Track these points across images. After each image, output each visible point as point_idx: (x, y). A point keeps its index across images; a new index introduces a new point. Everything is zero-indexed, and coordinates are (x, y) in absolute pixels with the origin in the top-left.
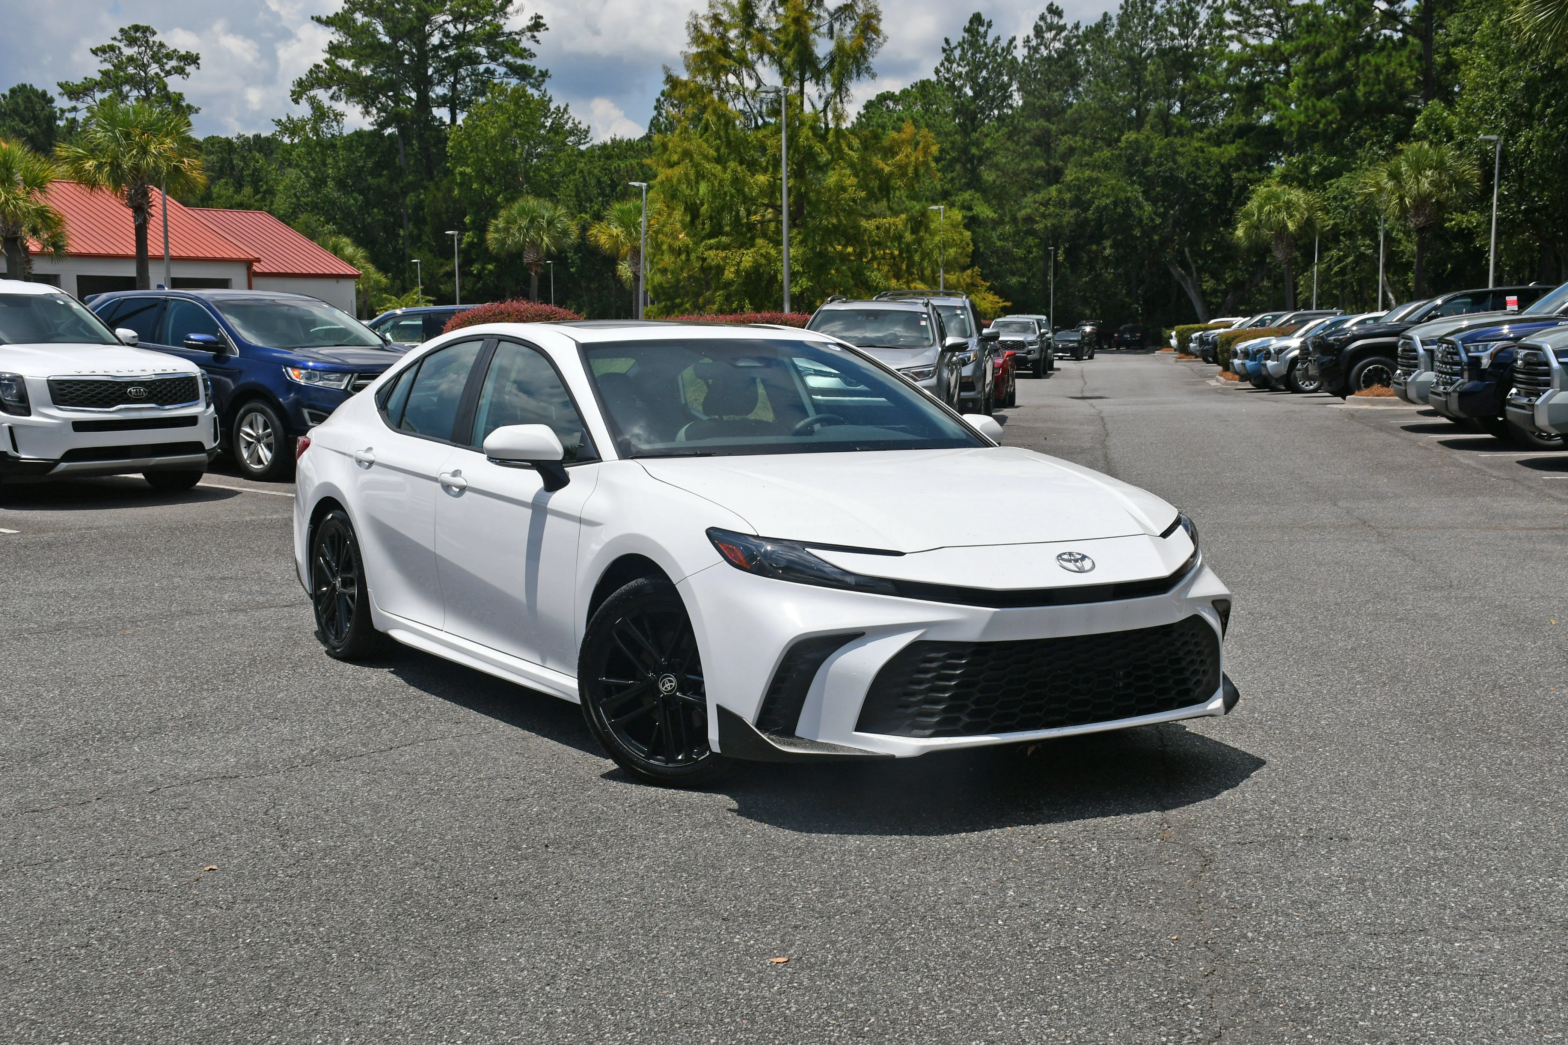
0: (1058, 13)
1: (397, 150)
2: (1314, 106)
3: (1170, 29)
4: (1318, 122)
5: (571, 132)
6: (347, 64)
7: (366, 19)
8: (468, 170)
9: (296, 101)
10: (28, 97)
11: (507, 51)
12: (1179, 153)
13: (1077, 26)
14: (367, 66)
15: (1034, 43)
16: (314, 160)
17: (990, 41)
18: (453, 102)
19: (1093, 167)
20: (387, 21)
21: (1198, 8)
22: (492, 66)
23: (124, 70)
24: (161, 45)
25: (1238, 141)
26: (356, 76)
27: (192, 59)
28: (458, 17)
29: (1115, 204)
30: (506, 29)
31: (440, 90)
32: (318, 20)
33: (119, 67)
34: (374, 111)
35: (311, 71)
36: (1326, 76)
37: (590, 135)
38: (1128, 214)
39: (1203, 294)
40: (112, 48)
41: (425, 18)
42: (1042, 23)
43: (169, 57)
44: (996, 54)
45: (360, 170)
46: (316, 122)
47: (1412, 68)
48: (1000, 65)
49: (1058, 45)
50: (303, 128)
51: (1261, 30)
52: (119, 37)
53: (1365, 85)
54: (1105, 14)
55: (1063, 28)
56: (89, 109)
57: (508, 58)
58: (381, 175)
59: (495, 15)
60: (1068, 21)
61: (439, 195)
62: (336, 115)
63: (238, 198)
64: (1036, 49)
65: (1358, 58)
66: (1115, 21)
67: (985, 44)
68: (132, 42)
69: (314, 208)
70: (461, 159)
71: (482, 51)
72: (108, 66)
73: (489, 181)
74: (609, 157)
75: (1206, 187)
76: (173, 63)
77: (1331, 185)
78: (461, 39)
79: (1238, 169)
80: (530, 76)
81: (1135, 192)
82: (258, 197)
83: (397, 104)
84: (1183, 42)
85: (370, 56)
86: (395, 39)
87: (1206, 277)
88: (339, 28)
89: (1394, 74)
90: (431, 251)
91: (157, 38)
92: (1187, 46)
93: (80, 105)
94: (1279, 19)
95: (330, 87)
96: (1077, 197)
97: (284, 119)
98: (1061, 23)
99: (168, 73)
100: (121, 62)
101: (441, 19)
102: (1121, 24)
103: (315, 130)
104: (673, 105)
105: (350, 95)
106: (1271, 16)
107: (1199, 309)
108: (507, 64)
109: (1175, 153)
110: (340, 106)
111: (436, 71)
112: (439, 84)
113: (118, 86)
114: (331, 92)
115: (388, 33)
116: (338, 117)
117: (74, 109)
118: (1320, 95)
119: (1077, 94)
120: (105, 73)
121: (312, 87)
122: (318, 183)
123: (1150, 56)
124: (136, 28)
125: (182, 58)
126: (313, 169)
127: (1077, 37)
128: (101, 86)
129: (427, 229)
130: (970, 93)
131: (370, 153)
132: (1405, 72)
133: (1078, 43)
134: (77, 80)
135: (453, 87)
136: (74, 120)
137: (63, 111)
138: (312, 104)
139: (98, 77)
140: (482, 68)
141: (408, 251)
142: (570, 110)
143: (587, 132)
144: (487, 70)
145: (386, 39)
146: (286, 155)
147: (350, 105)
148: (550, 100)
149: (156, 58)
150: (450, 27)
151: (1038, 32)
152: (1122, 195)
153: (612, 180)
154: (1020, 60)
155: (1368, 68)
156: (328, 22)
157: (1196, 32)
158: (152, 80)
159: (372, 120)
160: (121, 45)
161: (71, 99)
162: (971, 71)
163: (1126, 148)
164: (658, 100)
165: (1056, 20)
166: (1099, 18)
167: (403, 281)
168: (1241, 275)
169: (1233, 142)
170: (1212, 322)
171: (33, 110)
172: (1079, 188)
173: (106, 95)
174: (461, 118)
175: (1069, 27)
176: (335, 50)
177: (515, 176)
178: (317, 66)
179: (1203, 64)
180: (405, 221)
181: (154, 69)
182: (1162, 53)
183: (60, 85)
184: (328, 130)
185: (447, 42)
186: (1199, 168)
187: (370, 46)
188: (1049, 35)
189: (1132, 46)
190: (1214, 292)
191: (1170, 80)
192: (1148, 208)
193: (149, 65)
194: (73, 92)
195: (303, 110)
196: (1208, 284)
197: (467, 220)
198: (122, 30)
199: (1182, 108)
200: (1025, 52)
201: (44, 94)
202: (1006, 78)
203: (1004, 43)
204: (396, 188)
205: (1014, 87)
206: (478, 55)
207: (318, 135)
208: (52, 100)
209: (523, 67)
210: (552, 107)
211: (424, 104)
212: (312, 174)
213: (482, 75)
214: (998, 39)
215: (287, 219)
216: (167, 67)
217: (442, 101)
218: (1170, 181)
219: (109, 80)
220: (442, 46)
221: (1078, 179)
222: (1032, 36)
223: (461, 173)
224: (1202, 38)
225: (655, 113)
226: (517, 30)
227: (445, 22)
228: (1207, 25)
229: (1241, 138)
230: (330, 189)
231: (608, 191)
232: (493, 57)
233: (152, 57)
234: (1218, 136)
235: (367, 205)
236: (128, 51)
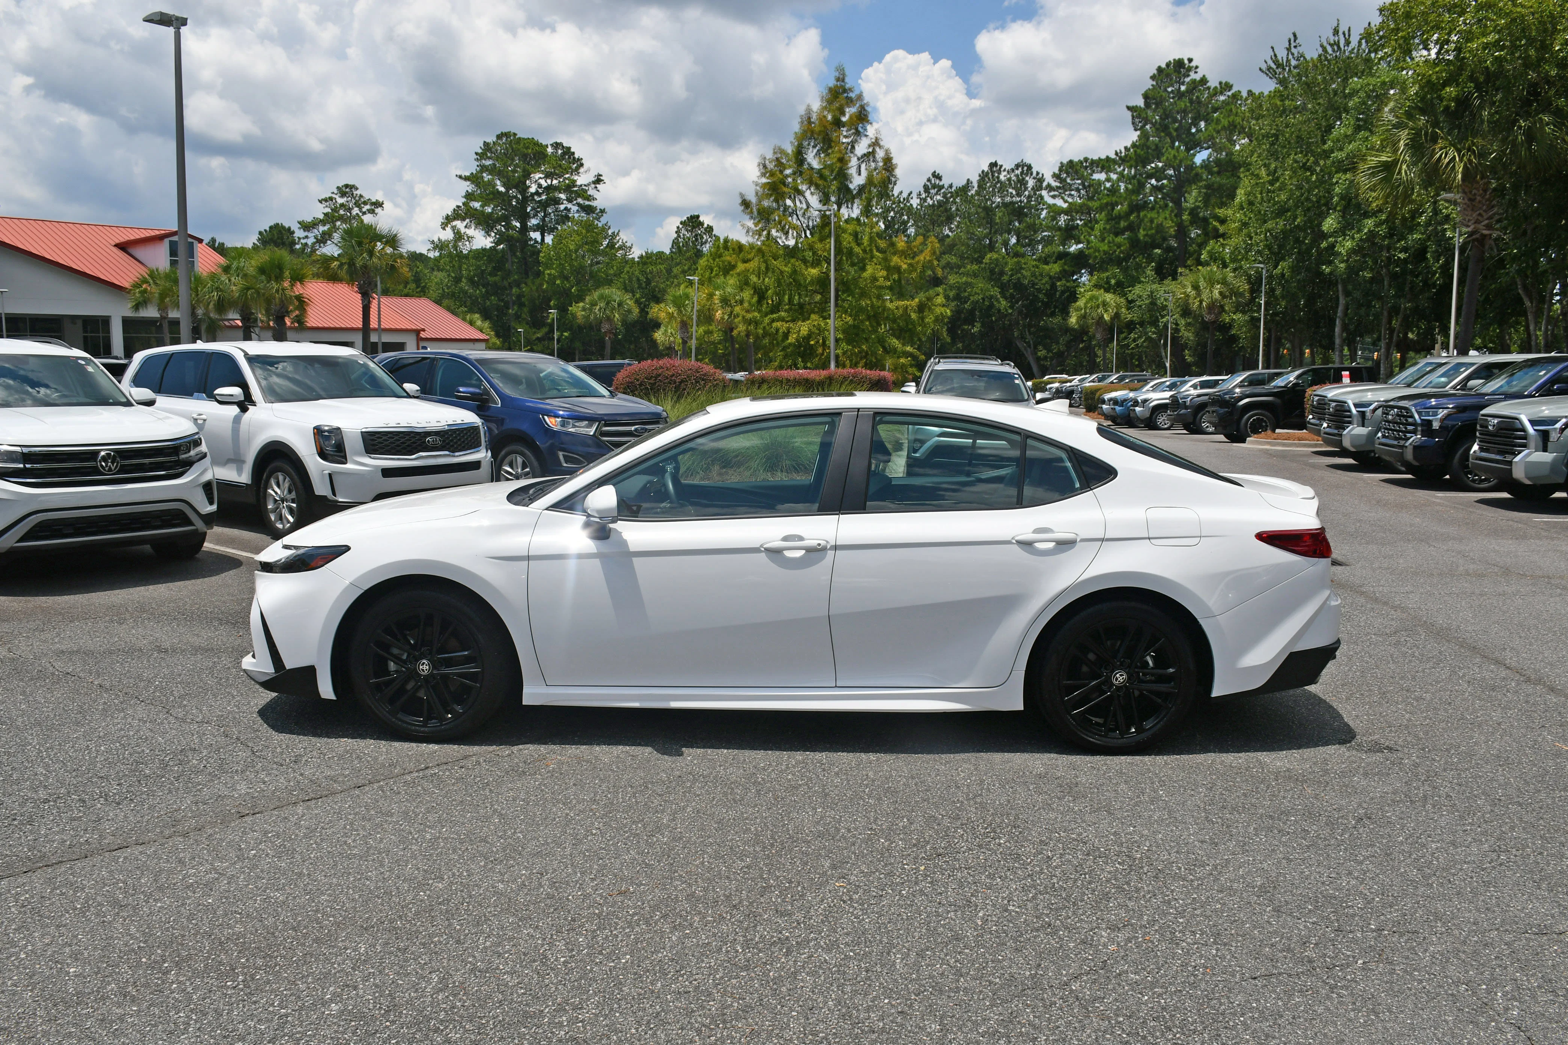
0: (939, 177)
1: (507, 259)
2: (1113, 241)
3: (1010, 190)
4: (1115, 251)
5: (620, 248)
6: (477, 205)
7: (490, 177)
8: (553, 272)
9: (444, 229)
10: (280, 231)
11: (579, 196)
12: (1024, 269)
13: (951, 186)
14: (489, 206)
15: (923, 196)
16: (454, 266)
17: (896, 193)
18: (542, 229)
19: (967, 274)
20: (504, 177)
21: (1027, 178)
22: (569, 206)
23: (337, 212)
24: (361, 196)
25: (1059, 262)
26: (483, 213)
27: (379, 204)
28: (548, 175)
29: (983, 299)
30: (578, 183)
31: (534, 222)
32: (460, 177)
33: (335, 210)
34: (493, 234)
35: (454, 210)
36: (1119, 223)
37: (632, 250)
38: (991, 306)
39: (1038, 359)
40: (331, 199)
41: (527, 175)
42: (929, 184)
43: (365, 203)
44: (900, 202)
45: (483, 272)
46: (456, 241)
47: (1173, 222)
48: (902, 209)
49: (939, 197)
50: (448, 246)
51: (1073, 193)
52: (336, 192)
53: (1144, 230)
54: (968, 180)
55: (943, 187)
56: (315, 237)
57: (580, 200)
58: (496, 275)
59: (572, 174)
60: (945, 182)
61: (534, 288)
62: (468, 237)
63: (406, 291)
64: (925, 200)
65: (1139, 213)
66: (976, 185)
67: (893, 195)
68: (343, 194)
69: (453, 295)
70: (548, 266)
71: (563, 196)
72: (328, 210)
73: (567, 278)
74: (645, 264)
75: (1039, 290)
76: (368, 207)
77: (1130, 291)
78: (549, 188)
79: (1060, 279)
80: (593, 212)
81: (995, 292)
82: (419, 289)
83: (507, 230)
84: (1018, 199)
85: (492, 200)
86: (508, 189)
87: (1040, 348)
88: (473, 182)
89: (1161, 224)
90: (527, 324)
91: (358, 192)
92: (1021, 201)
93: (310, 235)
94: (1084, 187)
95: (464, 220)
96: (958, 294)
97: (436, 240)
98: (941, 183)
99: (364, 213)
100: (336, 207)
101: (537, 176)
102: (978, 186)
103: (455, 247)
104: (687, 230)
105: (478, 225)
106: (1079, 184)
107: (1035, 369)
108: (579, 205)
109: (1022, 268)
110: (471, 232)
111: (533, 209)
112: (534, 217)
113: (333, 222)
114: (465, 223)
115: (504, 185)
116: (470, 238)
117: (307, 237)
118: (1117, 234)
119: (950, 229)
120: (326, 214)
121: (455, 219)
122: (457, 280)
123: (998, 206)
124: (347, 186)
125: (373, 204)
126: (453, 272)
127: (951, 193)
128: (323, 222)
129: (525, 310)
130: (883, 226)
131: (490, 260)
132: (1169, 224)
133: (951, 197)
134: (309, 219)
135: (543, 220)
136: (306, 244)
137: (299, 238)
138: (454, 230)
139: (321, 217)
140: (562, 207)
141: (513, 324)
142: (620, 234)
143: (631, 248)
144: (566, 209)
145: (502, 189)
146: (436, 263)
147: (477, 231)
148: (609, 228)
149: (357, 205)
150: (542, 182)
151: (926, 189)
152: (987, 294)
153: (647, 278)
154: (915, 206)
155: (1146, 220)
156: (466, 179)
157: (1027, 193)
158: (354, 218)
159: (492, 240)
160: (337, 197)
161: (304, 231)
162: (883, 212)
163: (990, 263)
164: (678, 227)
165: (937, 182)
166: (964, 182)
167: (509, 343)
168: (1062, 348)
169: (1056, 262)
170: (1047, 377)
171: (282, 239)
172: (959, 288)
173: (326, 228)
174: (549, 239)
175: (946, 186)
176: (469, 196)
177: (583, 276)
178: (458, 207)
179: (1031, 213)
180: (511, 305)
181: (356, 211)
182: (1005, 205)
183: (299, 223)
184: (465, 248)
185: (540, 191)
186: (1036, 278)
187: (492, 193)
188: (933, 191)
189: (987, 200)
190: (1045, 358)
191: (1010, 222)
192: (1004, 303)
193: (353, 209)
194: (307, 227)
195: (447, 235)
196: (1042, 353)
197: (552, 303)
198: (338, 188)
199: (1018, 240)
200: (918, 201)
201: (289, 228)
202: (906, 217)
203: (905, 195)
204: (506, 283)
205: (911, 222)
206: (560, 199)
207: (456, 250)
208: (293, 232)
209: (590, 206)
210: (610, 232)
211: (525, 229)
212: (453, 275)
213: (562, 211)
214: (901, 192)
215: (438, 302)
216: (364, 210)
217: (537, 228)
218: (1019, 286)
219: (329, 218)
220: (537, 193)
221: (958, 282)
222: (922, 192)
223: (549, 275)
224: (1029, 197)
225: (676, 235)
226: (586, 183)
227: (540, 178)
228: (1033, 189)
229: (1061, 260)
230: (464, 284)
231: (644, 285)
232: (570, 200)
233: (355, 204)
234: (1046, 259)
235: (486, 296)
236: (341, 201)
